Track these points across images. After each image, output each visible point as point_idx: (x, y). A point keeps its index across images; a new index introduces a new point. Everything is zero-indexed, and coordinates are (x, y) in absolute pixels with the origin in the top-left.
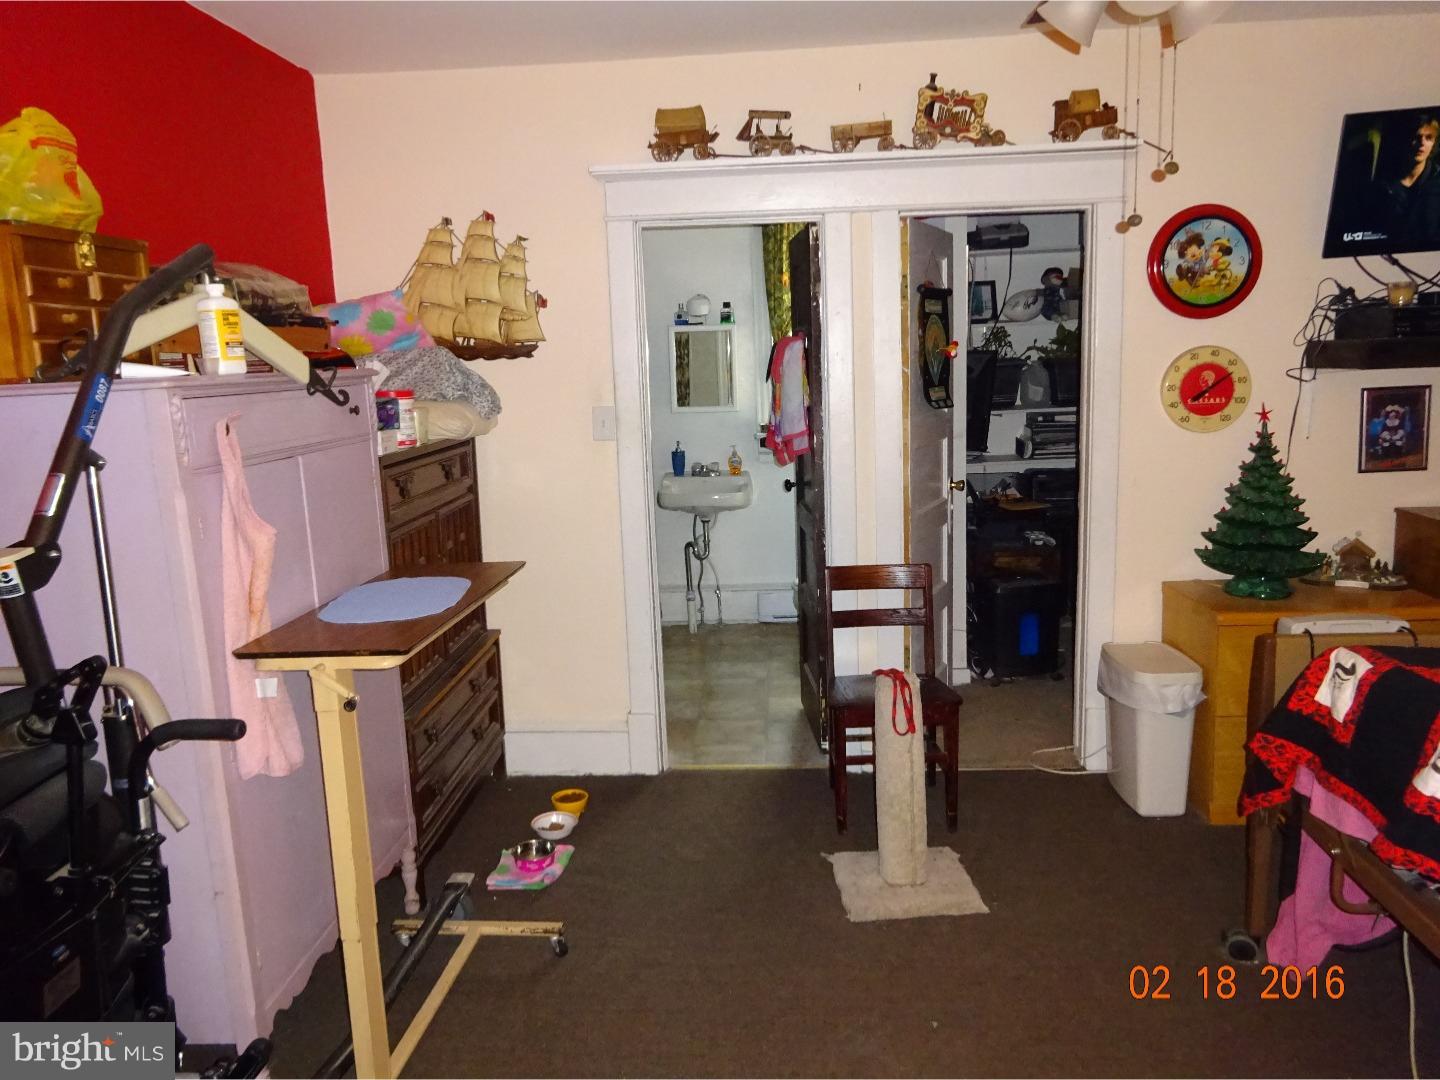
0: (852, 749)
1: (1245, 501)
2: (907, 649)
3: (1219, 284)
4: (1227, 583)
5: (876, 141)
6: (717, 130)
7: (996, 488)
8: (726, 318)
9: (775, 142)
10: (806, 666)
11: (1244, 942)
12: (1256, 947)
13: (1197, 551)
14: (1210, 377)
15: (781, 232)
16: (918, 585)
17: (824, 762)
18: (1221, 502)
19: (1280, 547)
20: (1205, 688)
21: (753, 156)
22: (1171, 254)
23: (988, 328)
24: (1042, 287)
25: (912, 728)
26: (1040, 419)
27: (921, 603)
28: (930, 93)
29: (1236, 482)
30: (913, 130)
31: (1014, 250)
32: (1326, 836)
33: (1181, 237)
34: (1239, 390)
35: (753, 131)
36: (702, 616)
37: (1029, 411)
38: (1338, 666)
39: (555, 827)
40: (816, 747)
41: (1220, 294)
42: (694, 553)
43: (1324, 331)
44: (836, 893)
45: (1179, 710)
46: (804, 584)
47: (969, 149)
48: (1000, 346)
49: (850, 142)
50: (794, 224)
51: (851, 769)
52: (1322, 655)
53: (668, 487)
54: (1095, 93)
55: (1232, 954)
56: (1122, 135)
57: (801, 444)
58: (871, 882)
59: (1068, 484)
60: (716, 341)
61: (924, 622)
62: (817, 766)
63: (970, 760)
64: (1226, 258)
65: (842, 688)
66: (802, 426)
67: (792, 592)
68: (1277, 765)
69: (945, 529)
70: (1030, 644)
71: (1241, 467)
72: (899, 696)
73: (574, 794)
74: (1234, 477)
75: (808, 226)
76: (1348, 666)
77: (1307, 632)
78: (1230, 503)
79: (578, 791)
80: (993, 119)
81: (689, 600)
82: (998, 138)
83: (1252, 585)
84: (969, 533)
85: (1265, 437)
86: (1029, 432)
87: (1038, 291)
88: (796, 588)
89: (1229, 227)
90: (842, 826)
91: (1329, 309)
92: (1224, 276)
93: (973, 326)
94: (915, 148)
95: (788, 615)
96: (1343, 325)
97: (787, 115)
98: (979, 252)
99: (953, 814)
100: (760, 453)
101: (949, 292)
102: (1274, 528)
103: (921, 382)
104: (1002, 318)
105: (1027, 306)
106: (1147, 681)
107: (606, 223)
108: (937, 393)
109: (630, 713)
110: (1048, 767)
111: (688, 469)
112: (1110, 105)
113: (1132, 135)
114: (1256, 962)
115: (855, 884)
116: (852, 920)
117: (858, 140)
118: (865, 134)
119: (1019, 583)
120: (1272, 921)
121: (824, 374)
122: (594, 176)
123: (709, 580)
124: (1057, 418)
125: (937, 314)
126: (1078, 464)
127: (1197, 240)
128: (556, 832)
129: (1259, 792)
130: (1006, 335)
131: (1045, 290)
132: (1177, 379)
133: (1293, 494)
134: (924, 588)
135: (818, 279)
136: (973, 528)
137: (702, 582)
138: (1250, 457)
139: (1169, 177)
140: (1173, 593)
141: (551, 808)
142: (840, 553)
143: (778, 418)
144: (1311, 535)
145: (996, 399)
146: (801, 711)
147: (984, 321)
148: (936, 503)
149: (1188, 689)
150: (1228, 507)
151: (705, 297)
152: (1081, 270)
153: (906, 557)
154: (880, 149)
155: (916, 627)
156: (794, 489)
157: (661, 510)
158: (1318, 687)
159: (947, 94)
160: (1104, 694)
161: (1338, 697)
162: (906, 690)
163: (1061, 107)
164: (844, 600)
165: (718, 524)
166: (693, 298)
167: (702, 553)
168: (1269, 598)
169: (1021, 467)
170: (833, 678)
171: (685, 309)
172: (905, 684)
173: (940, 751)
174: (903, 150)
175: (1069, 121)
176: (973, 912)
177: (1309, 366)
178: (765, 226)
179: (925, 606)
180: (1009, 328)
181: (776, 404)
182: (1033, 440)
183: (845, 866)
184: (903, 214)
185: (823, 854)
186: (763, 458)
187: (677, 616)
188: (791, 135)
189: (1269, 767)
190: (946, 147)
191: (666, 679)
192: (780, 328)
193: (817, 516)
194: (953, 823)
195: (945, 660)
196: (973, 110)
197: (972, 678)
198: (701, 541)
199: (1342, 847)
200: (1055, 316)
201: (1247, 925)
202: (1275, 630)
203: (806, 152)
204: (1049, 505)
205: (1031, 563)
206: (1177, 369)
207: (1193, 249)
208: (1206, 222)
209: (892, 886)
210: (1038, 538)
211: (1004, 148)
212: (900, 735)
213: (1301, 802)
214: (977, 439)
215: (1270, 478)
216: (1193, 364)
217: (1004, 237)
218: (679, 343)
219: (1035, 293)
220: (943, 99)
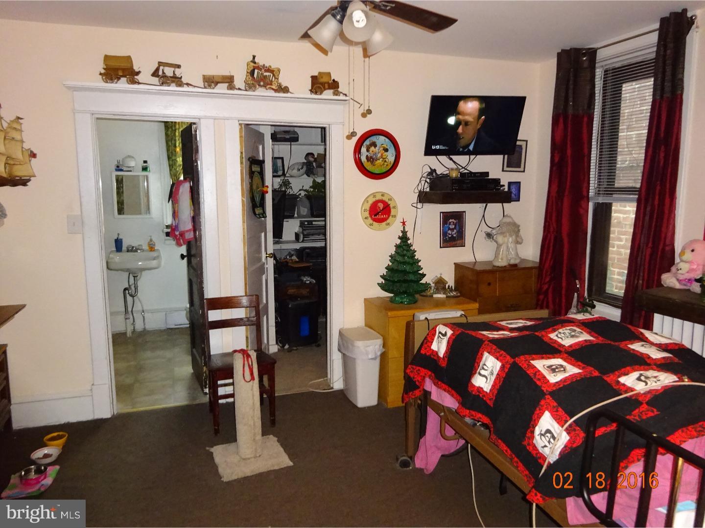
0: (221, 391)
1: (397, 261)
2: (247, 338)
3: (384, 164)
4: (391, 298)
5: (226, 85)
6: (140, 70)
7: (286, 256)
8: (145, 169)
9: (174, 79)
10: (194, 350)
11: (405, 460)
12: (410, 461)
13: (378, 284)
14: (381, 206)
15: (175, 126)
16: (253, 305)
17: (206, 399)
18: (387, 262)
19: (412, 281)
20: (384, 345)
21: (160, 86)
22: (364, 150)
23: (281, 180)
24: (306, 161)
25: (253, 378)
26: (306, 223)
27: (254, 314)
28: (252, 64)
29: (393, 253)
30: (245, 81)
31: (292, 143)
32: (438, 408)
33: (367, 142)
34: (393, 212)
35: (160, 73)
36: (134, 327)
37: (301, 219)
38: (440, 333)
39: (46, 456)
40: (201, 392)
41: (384, 170)
42: (129, 293)
43: (425, 187)
44: (215, 467)
45: (374, 357)
46: (192, 308)
47: (271, 93)
48: (287, 188)
49: (213, 84)
50: (182, 122)
51: (221, 401)
52: (433, 329)
53: (113, 258)
54: (329, 74)
55: (401, 466)
56: (341, 94)
57: (189, 236)
58: (234, 459)
59: (321, 254)
60: (139, 180)
61: (256, 324)
62: (202, 402)
63: (280, 391)
64: (386, 153)
65: (215, 361)
66: (189, 226)
67: (185, 311)
68: (417, 378)
69: (264, 277)
70: (305, 331)
71: (395, 246)
72: (246, 362)
73: (58, 435)
74: (393, 251)
75: (191, 124)
76: (444, 333)
77: (426, 318)
78: (391, 262)
79: (61, 433)
80: (283, 80)
81: (126, 319)
82: (286, 90)
83: (402, 298)
84: (275, 278)
85: (404, 232)
86: (301, 230)
87: (304, 163)
88: (188, 310)
89: (387, 140)
90: (217, 432)
91: (427, 178)
92: (385, 161)
93: (274, 178)
94: (246, 90)
95: (183, 323)
96: (432, 185)
97: (179, 66)
98: (276, 143)
99: (273, 418)
100: (165, 240)
101: (263, 162)
102: (409, 273)
103: (251, 204)
104: (287, 175)
105: (299, 170)
106: (360, 344)
107: (74, 113)
108: (258, 211)
109: (93, 385)
110: (317, 389)
111: (124, 248)
112: (336, 80)
113: (346, 95)
114: (411, 468)
115: (225, 461)
116: (225, 481)
117: (217, 83)
118: (220, 80)
119: (300, 301)
120: (417, 448)
121: (201, 200)
122: (67, 87)
123: (138, 307)
124: (314, 223)
125: (258, 172)
126: (326, 244)
127: (374, 144)
128: (47, 459)
129: (410, 392)
130: (289, 183)
131: (307, 163)
132: (367, 206)
133: (416, 258)
134: (255, 307)
135: (197, 151)
136: (277, 276)
137: (133, 309)
138: (398, 242)
139: (368, 116)
140: (369, 303)
141: (45, 445)
142: (212, 291)
143: (177, 222)
144: (424, 275)
145: (286, 214)
146: (193, 373)
147: (279, 176)
148: (259, 264)
149: (377, 347)
150: (390, 264)
151: (133, 157)
152: (325, 155)
153: (246, 292)
154: (228, 89)
155: (252, 326)
156: (186, 259)
157: (110, 271)
158: (432, 342)
159: (261, 66)
160: (341, 352)
161: (440, 346)
162: (250, 359)
163: (314, 78)
164: (214, 315)
165: (142, 278)
166: (126, 158)
167: (133, 294)
168: (409, 303)
169: (298, 246)
170: (210, 356)
171: (121, 163)
172: (248, 356)
173: (265, 387)
174: (240, 91)
175: (318, 85)
176: (285, 466)
177: (420, 202)
178: (166, 123)
179: (256, 316)
180: (291, 180)
181: (175, 214)
182: (303, 233)
183: (220, 453)
184: (240, 122)
185: (207, 448)
186: (167, 242)
187: (121, 328)
188: (181, 77)
189: (414, 380)
190: (261, 91)
191: (114, 362)
192: (175, 175)
193: (199, 272)
194: (273, 422)
195: (265, 341)
196: (274, 75)
197: (278, 349)
198: (133, 287)
199: (444, 412)
200: (311, 175)
201: (407, 452)
202: (414, 319)
203: (190, 86)
204: (311, 264)
205: (305, 292)
206: (368, 202)
207: (372, 148)
208: (378, 137)
209: (244, 459)
210: (307, 280)
211: (289, 95)
212: (247, 382)
213: (427, 394)
214: (278, 233)
215: (407, 251)
216: (374, 200)
217: (288, 137)
218: (117, 181)
219: (302, 164)
220: (258, 68)
